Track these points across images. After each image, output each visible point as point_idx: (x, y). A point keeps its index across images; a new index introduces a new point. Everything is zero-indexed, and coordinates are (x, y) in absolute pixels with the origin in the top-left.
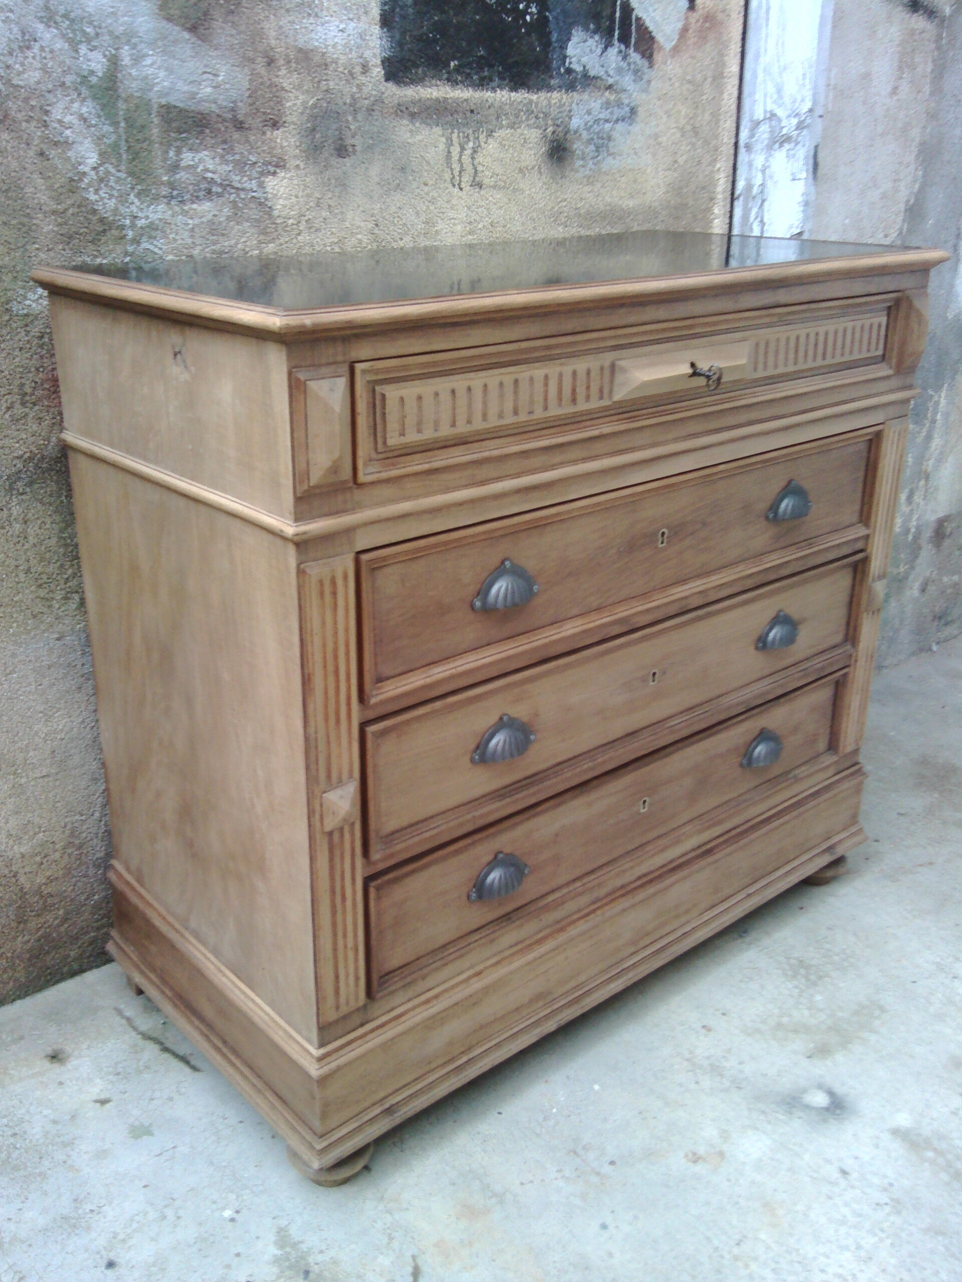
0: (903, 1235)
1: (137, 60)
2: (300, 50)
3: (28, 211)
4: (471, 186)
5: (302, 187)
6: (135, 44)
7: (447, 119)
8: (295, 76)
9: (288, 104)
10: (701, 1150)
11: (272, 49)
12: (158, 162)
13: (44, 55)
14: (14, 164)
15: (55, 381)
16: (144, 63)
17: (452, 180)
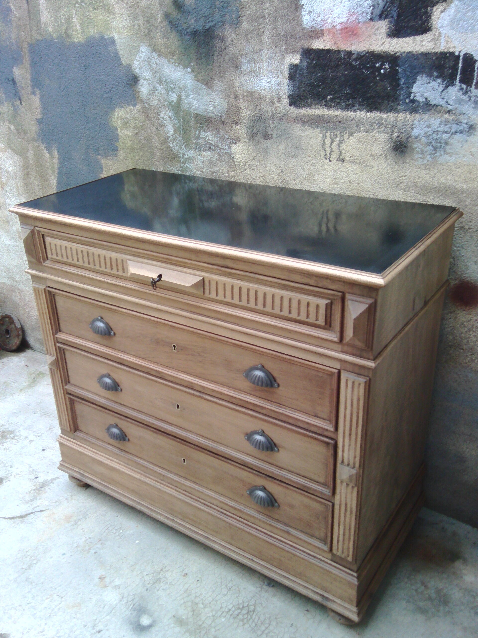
2: (249, 92)
4: (337, 160)
5: (247, 150)
6: (187, 91)
8: (246, 103)
9: (243, 115)
10: (107, 580)
11: (237, 91)
17: (325, 155)
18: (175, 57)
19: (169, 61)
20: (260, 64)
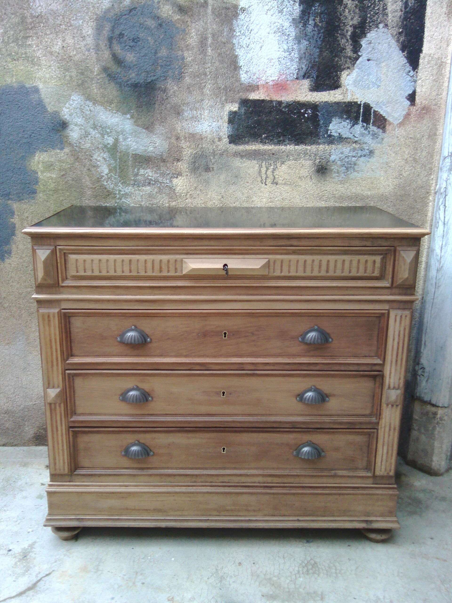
1: (125, 139)
2: (191, 134)
3: (83, 187)
4: (272, 183)
5: (189, 182)
6: (125, 134)
7: (260, 157)
8: (188, 143)
9: (184, 153)
11: (179, 134)
12: (131, 173)
13: (92, 139)
14: (79, 172)
16: (128, 140)
17: (261, 181)
18: (113, 105)
19: (106, 109)
20: (201, 111)
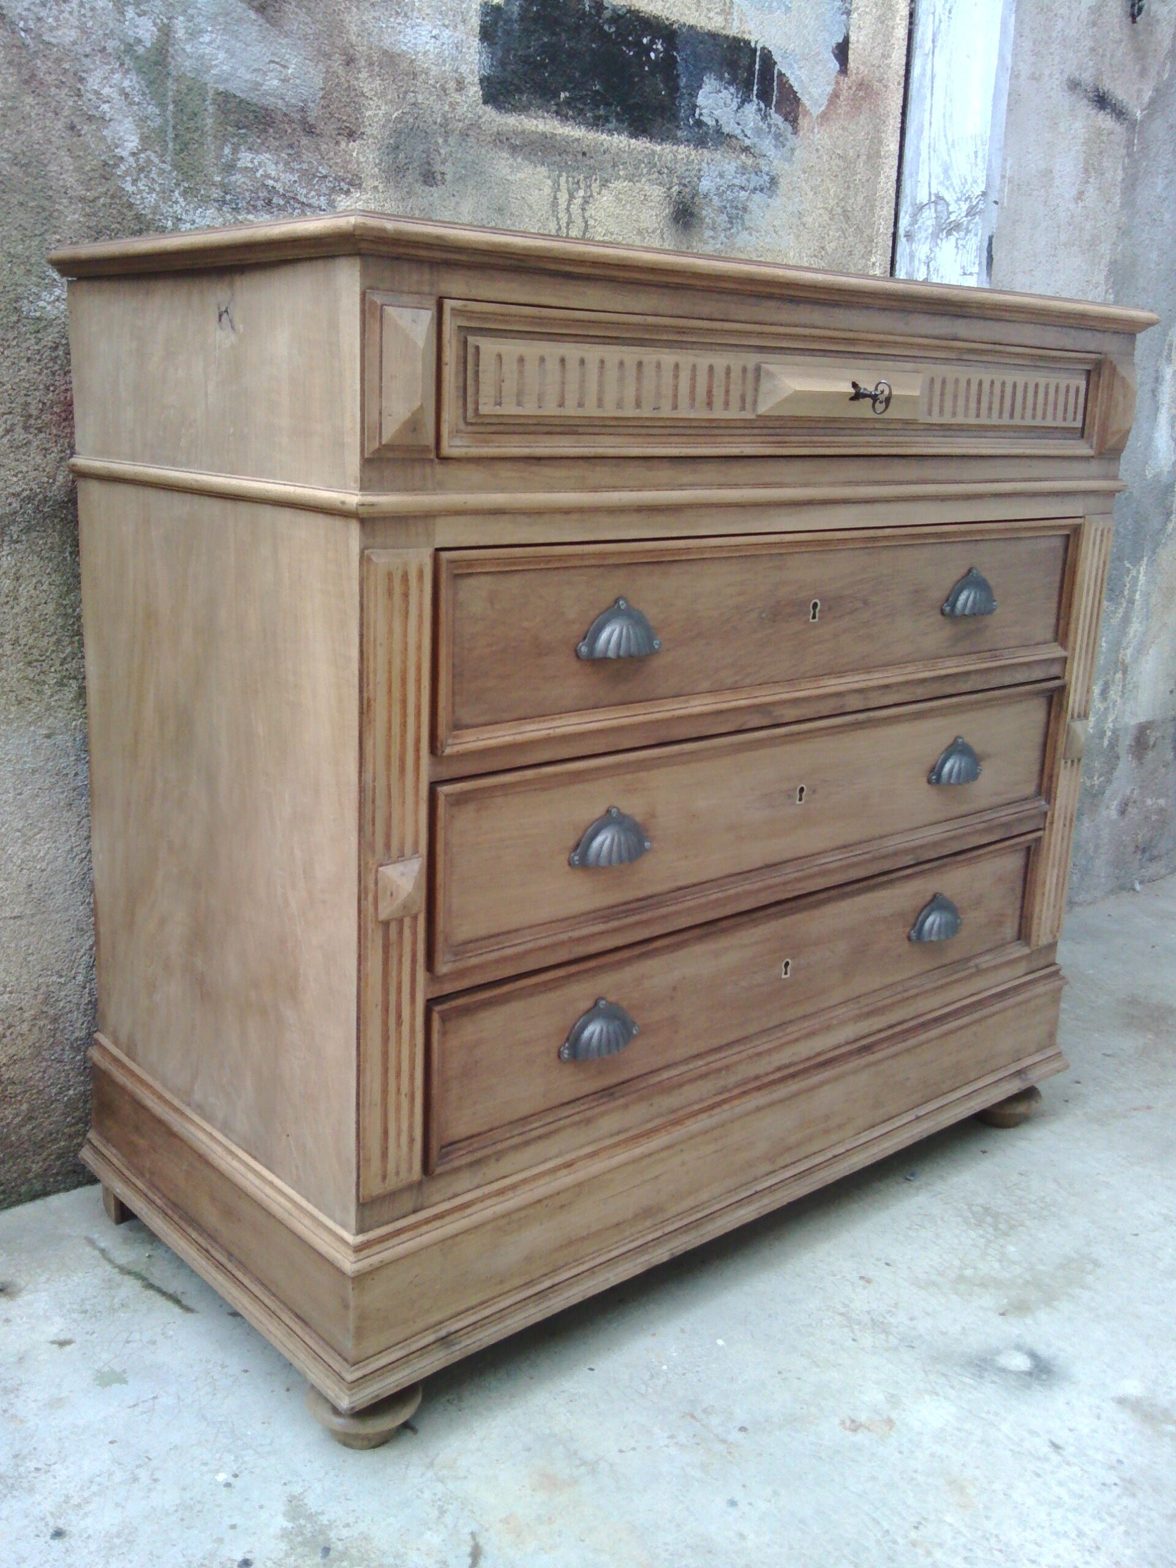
0: (1142, 1522)
1: (194, 34)
2: (385, 53)
3: (50, 193)
6: (192, 16)
7: (554, 159)
8: (378, 81)
9: (368, 113)
10: (863, 1418)
11: (352, 46)
12: (210, 158)
13: (83, 11)
14: (38, 135)
15: (69, 405)
16: (201, 40)
